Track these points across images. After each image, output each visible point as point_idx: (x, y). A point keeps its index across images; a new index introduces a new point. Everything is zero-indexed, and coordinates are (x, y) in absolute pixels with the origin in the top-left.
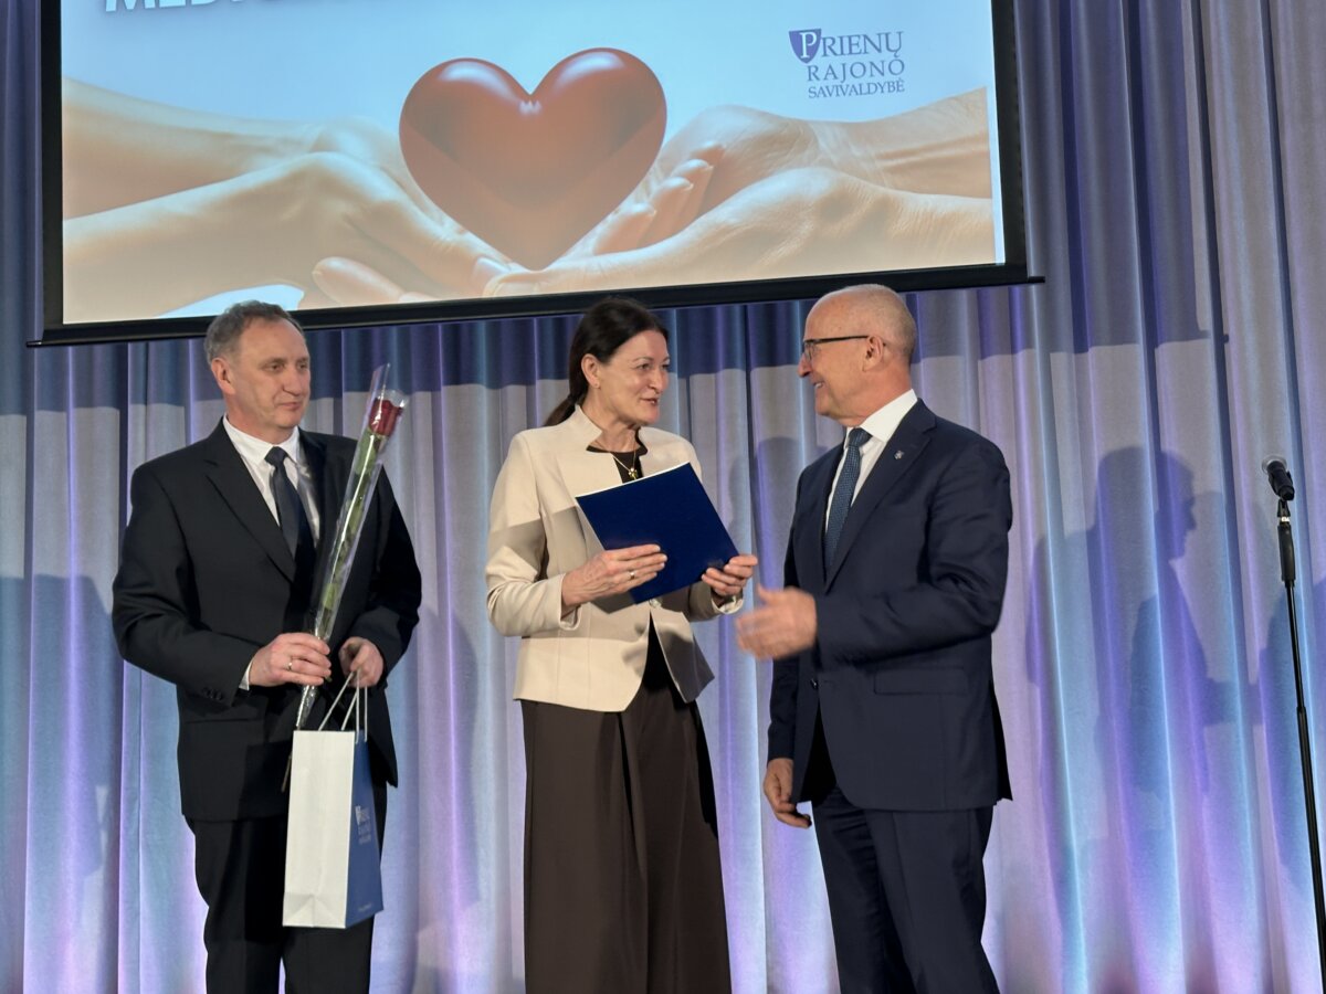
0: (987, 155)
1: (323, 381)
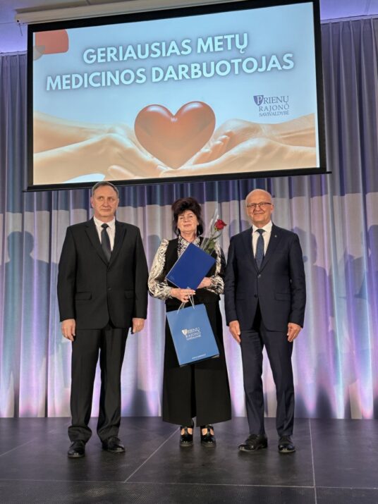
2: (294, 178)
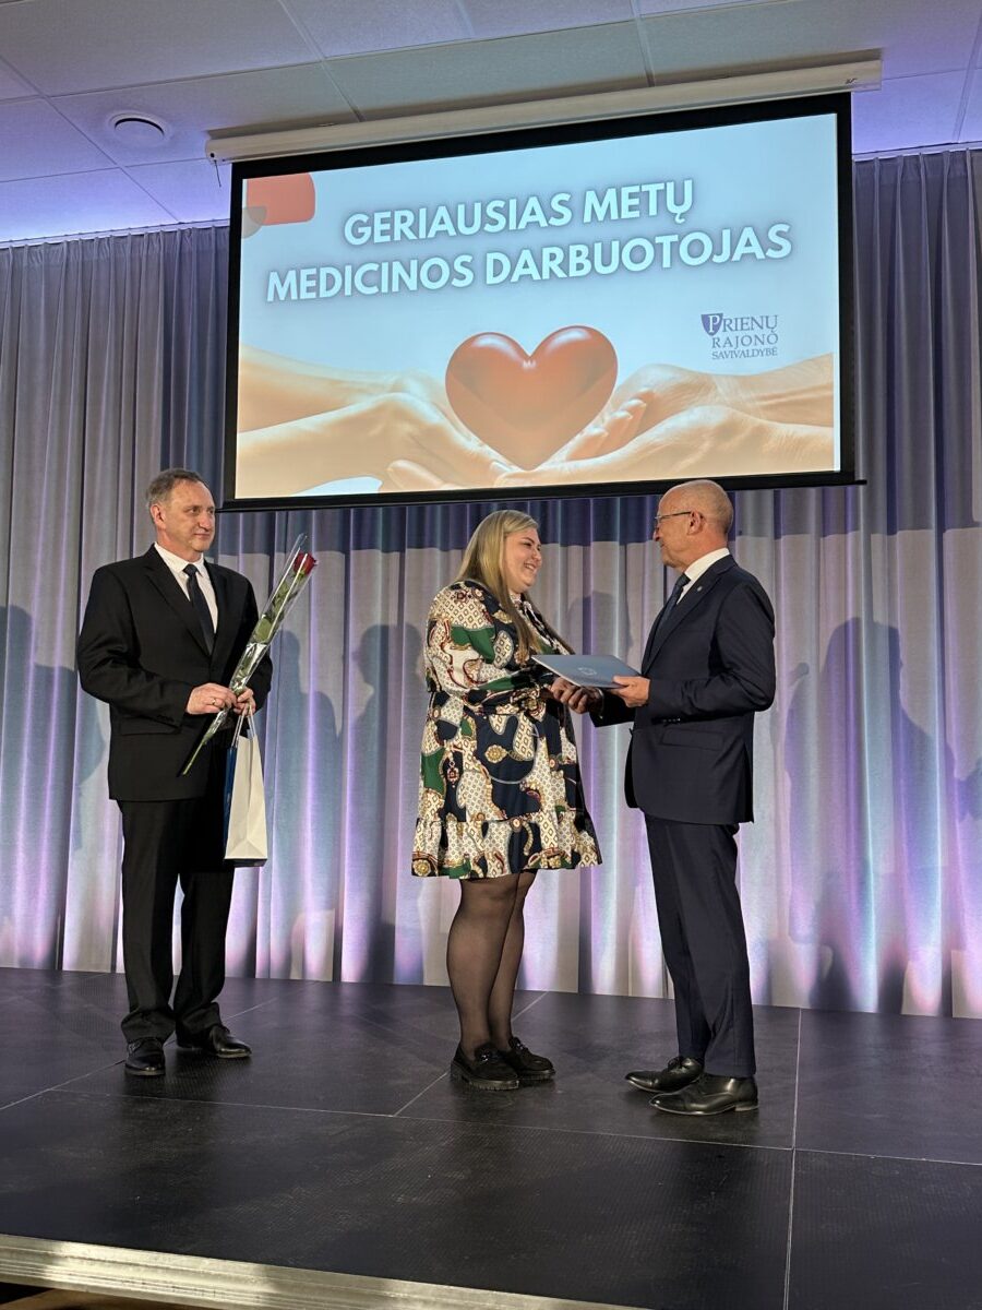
0: (832, 398)
1: (394, 539)
2: (786, 494)
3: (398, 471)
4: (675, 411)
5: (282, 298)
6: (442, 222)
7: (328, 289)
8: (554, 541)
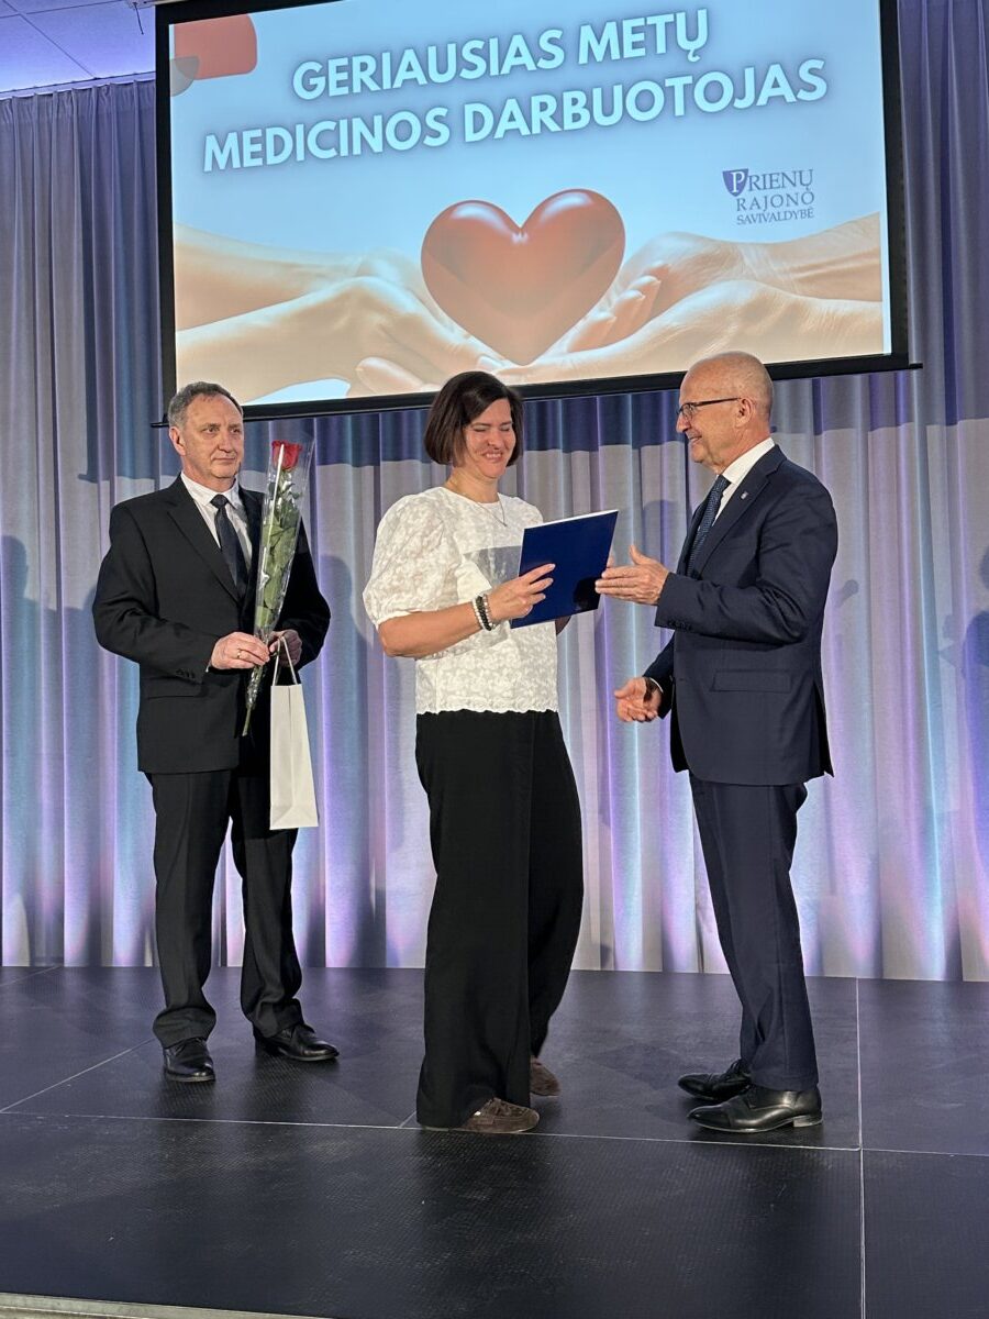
0: (879, 267)
1: (366, 452)
2: (827, 383)
3: (369, 371)
4: (696, 287)
5: (222, 165)
6: (410, 68)
7: (276, 155)
8: (555, 447)
